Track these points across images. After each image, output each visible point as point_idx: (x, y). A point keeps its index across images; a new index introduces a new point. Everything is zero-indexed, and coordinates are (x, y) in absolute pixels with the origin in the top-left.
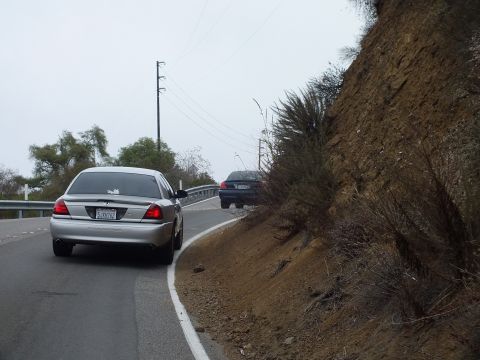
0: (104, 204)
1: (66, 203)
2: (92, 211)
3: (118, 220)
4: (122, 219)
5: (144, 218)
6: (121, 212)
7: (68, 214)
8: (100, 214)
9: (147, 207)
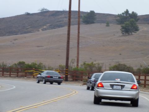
0: (117, 84)
1: (103, 83)
2: (112, 86)
3: (121, 90)
4: (123, 89)
5: (131, 89)
6: (123, 87)
7: (103, 87)
8: (115, 87)
9: (132, 85)
